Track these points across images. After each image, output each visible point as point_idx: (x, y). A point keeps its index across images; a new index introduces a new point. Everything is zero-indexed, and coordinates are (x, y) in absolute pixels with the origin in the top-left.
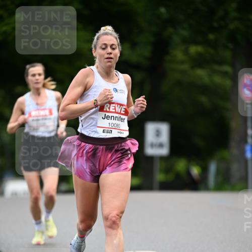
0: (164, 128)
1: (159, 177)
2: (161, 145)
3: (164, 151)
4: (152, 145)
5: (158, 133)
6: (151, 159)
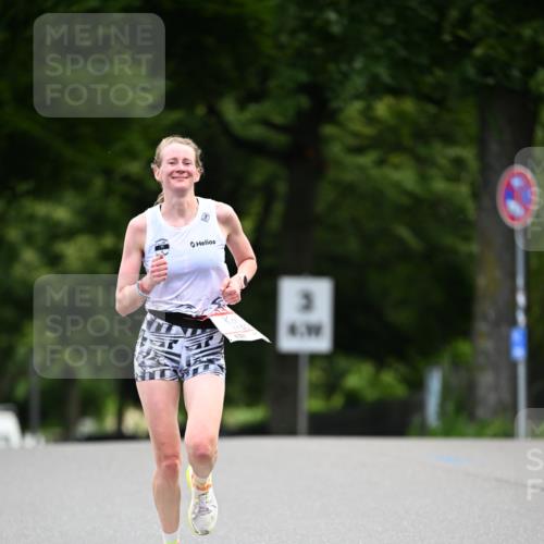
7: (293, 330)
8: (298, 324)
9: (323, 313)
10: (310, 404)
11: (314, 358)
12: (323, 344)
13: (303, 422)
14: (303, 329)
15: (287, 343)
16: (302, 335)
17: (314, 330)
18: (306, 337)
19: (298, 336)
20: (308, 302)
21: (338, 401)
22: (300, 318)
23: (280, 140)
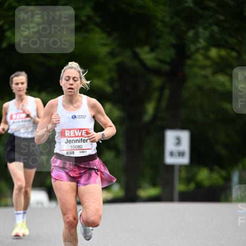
7: (172, 154)
8: (174, 151)
9: (185, 146)
10: (179, 187)
11: (181, 167)
12: (185, 160)
13: (176, 196)
14: (177, 154)
15: (169, 160)
16: (176, 156)
17: (181, 154)
18: (178, 157)
19: (174, 157)
20: (178, 141)
21: (192, 186)
22: (175, 149)
23: (166, 68)
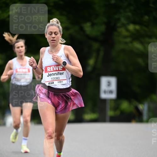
0: (113, 80)
1: (110, 113)
2: (111, 92)
3: (113, 96)
4: (105, 92)
5: (109, 84)
6: (104, 101)
